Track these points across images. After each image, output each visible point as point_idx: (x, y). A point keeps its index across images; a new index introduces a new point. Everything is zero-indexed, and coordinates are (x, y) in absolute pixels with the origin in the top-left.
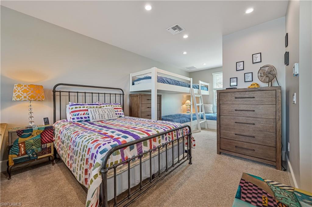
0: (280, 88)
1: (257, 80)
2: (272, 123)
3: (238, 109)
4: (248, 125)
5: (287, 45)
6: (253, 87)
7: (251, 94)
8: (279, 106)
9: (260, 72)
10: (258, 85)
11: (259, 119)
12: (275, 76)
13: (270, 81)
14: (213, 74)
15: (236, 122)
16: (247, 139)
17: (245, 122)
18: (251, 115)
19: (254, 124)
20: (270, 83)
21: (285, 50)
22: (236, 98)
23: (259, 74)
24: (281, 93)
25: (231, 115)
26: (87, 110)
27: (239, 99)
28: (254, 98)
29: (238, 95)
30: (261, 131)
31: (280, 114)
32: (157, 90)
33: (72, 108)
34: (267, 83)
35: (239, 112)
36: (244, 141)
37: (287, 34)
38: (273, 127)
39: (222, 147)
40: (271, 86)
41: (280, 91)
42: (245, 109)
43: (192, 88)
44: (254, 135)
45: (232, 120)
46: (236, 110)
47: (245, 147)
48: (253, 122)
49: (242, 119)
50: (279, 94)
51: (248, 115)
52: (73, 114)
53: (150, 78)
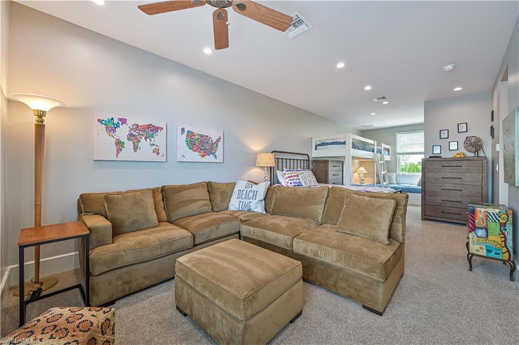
0: (486, 158)
1: (463, 150)
2: (479, 189)
3: (445, 177)
4: (455, 191)
5: (492, 120)
6: (459, 156)
7: (459, 163)
8: (485, 174)
9: (467, 142)
10: (464, 154)
11: (466, 186)
12: (481, 147)
13: (477, 151)
14: (396, 134)
15: (443, 189)
16: (455, 204)
17: (452, 188)
18: (458, 183)
19: (461, 190)
20: (476, 153)
21: (490, 124)
22: (443, 166)
23: (465, 145)
24: (487, 163)
25: (437, 182)
26: (298, 176)
27: (446, 168)
28: (461, 166)
29: (444, 164)
30: (468, 196)
31: (485, 181)
32: (345, 156)
33: (288, 174)
34: (473, 152)
35: (446, 180)
36: (451, 206)
37: (493, 111)
38: (479, 192)
39: (427, 213)
40: (477, 155)
41: (486, 161)
42: (451, 176)
43: (376, 152)
44: (461, 200)
45: (438, 187)
46: (442, 178)
47: (452, 211)
48: (460, 189)
49: (448, 186)
50: (485, 164)
51: (455, 182)
52: (290, 179)
53: (344, 143)
